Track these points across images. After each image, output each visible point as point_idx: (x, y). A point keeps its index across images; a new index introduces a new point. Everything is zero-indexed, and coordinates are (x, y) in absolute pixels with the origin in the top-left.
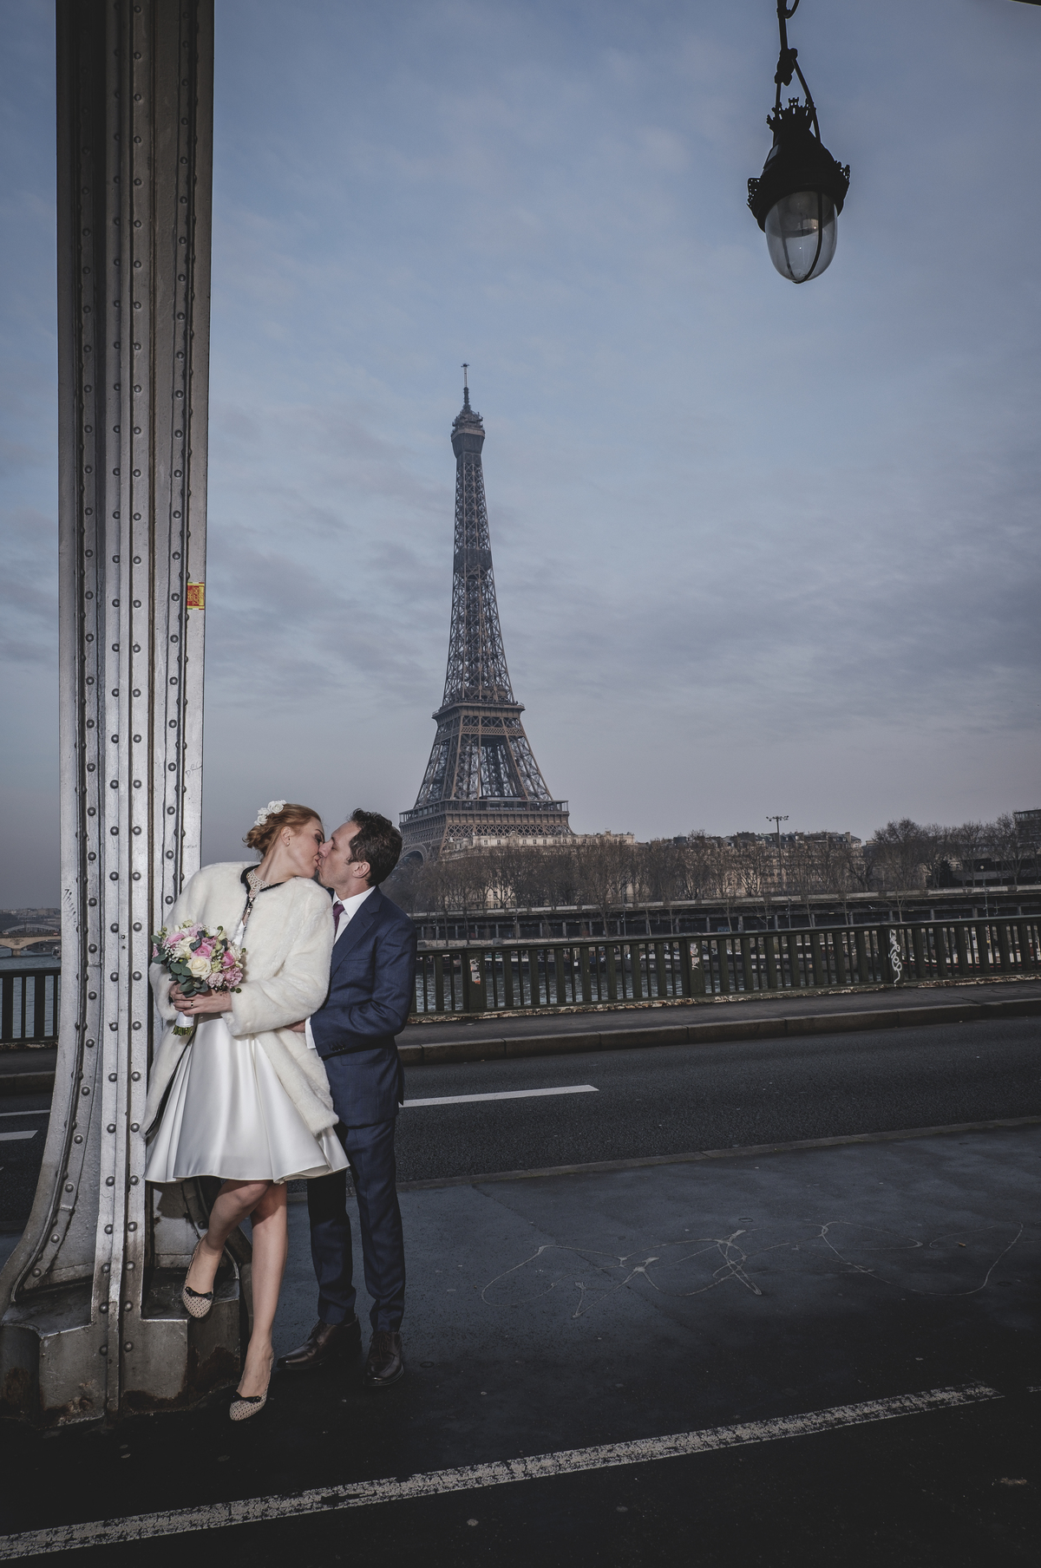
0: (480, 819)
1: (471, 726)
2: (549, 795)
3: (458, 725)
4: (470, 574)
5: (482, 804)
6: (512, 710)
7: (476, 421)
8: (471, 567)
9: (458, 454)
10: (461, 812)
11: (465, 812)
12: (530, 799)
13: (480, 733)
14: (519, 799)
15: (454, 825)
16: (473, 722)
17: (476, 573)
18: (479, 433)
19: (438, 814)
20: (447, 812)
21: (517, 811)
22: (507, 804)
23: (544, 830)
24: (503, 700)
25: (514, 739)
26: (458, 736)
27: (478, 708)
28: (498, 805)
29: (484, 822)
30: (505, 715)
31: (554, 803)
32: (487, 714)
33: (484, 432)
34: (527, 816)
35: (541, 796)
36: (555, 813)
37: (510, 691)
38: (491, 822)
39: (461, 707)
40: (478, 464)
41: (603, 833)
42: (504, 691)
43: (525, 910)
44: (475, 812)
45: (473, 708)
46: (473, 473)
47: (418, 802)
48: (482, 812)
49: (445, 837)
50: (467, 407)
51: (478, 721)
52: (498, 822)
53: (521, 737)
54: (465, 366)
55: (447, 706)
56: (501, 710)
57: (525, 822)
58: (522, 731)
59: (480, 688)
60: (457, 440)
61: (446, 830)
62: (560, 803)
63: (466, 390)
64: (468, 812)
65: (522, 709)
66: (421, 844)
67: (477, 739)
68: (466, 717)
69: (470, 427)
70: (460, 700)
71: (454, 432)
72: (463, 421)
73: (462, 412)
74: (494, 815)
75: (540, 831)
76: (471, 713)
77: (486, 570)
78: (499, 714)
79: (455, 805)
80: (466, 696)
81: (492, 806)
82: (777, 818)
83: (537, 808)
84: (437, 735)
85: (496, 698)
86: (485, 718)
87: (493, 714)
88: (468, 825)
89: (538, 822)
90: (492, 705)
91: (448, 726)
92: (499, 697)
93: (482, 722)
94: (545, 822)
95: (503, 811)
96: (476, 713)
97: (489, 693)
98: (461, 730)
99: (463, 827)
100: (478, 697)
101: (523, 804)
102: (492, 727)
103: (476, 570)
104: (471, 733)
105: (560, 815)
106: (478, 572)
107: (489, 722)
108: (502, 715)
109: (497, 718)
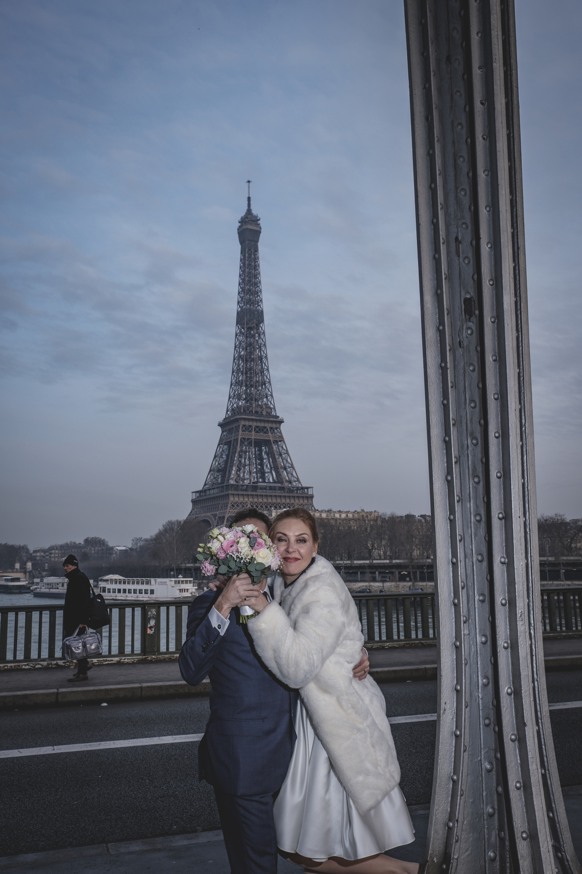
0: (253, 498)
1: (247, 432)
2: (300, 482)
3: (238, 431)
4: (249, 326)
5: (255, 488)
6: (276, 422)
7: (255, 220)
8: (249, 321)
9: (242, 242)
10: (240, 493)
11: (242, 493)
12: (286, 484)
13: (253, 437)
14: (279, 485)
15: (235, 501)
16: (248, 429)
17: (253, 325)
18: (257, 229)
19: (222, 494)
20: (230, 492)
21: (278, 493)
22: (271, 488)
24: (269, 414)
25: (276, 442)
26: (237, 439)
27: (252, 420)
28: (265, 488)
29: (256, 500)
30: (270, 425)
31: (303, 488)
32: (259, 424)
33: (260, 228)
34: (285, 497)
35: (294, 483)
36: (304, 495)
37: (274, 408)
38: (260, 500)
39: (241, 419)
40: (256, 250)
41: (359, 510)
42: (269, 409)
43: (349, 562)
44: (249, 493)
45: (249, 420)
46: (253, 256)
47: (205, 484)
48: (254, 493)
49: (228, 510)
50: (249, 211)
51: (252, 429)
52: (265, 500)
53: (280, 441)
54: (249, 182)
55: (229, 417)
56: (268, 422)
57: (283, 500)
58: (282, 437)
59: (254, 406)
60: (242, 233)
61: (229, 505)
62: (307, 488)
63: (249, 199)
64: (245, 493)
65: (282, 422)
66: (209, 514)
67: (251, 441)
68: (244, 426)
69: (250, 224)
70: (239, 413)
71: (240, 227)
72: (247, 220)
73: (246, 214)
74: (262, 496)
76: (247, 423)
77: (260, 323)
78: (266, 425)
79: (236, 487)
80: (244, 411)
81: (261, 489)
83: (292, 491)
84: (221, 438)
85: (264, 413)
86: (257, 427)
87: (262, 425)
88: (244, 502)
89: (292, 501)
90: (262, 418)
91: (230, 431)
92: (267, 412)
93: (255, 429)
94: (297, 501)
95: (269, 493)
96: (251, 423)
97: (259, 409)
98: (240, 434)
99: (241, 504)
100: (252, 412)
101: (282, 489)
102: (262, 434)
103: (252, 323)
104: (247, 437)
105: (307, 498)
106: (255, 325)
107: (259, 429)
108: (268, 425)
109: (265, 427)
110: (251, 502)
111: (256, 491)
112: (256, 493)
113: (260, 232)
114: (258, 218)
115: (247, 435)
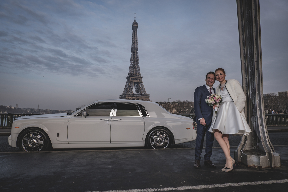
2: (146, 93)
5: (133, 94)
6: (140, 77)
7: (137, 24)
9: (133, 29)
10: (129, 96)
12: (143, 94)
13: (134, 81)
14: (140, 94)
15: (127, 98)
20: (126, 96)
23: (145, 100)
24: (139, 75)
27: (134, 77)
28: (136, 95)
29: (133, 98)
30: (139, 78)
32: (136, 78)
36: (147, 97)
39: (131, 76)
40: (136, 31)
42: (139, 74)
44: (131, 96)
45: (133, 77)
46: (135, 33)
48: (133, 96)
50: (135, 21)
54: (135, 13)
55: (129, 76)
56: (138, 77)
57: (141, 98)
59: (134, 73)
60: (133, 27)
62: (148, 95)
63: (135, 18)
64: (130, 96)
65: (142, 77)
68: (131, 78)
69: (135, 25)
71: (132, 25)
73: (134, 22)
74: (135, 97)
75: (144, 100)
76: (132, 78)
77: (137, 51)
78: (138, 78)
79: (128, 94)
81: (135, 95)
82: (169, 99)
83: (144, 96)
85: (137, 75)
86: (135, 79)
87: (137, 78)
88: (130, 98)
89: (144, 98)
91: (128, 80)
96: (133, 78)
97: (136, 74)
100: (134, 75)
101: (141, 95)
106: (135, 52)
109: (137, 79)
113: (138, 27)
115: (132, 81)
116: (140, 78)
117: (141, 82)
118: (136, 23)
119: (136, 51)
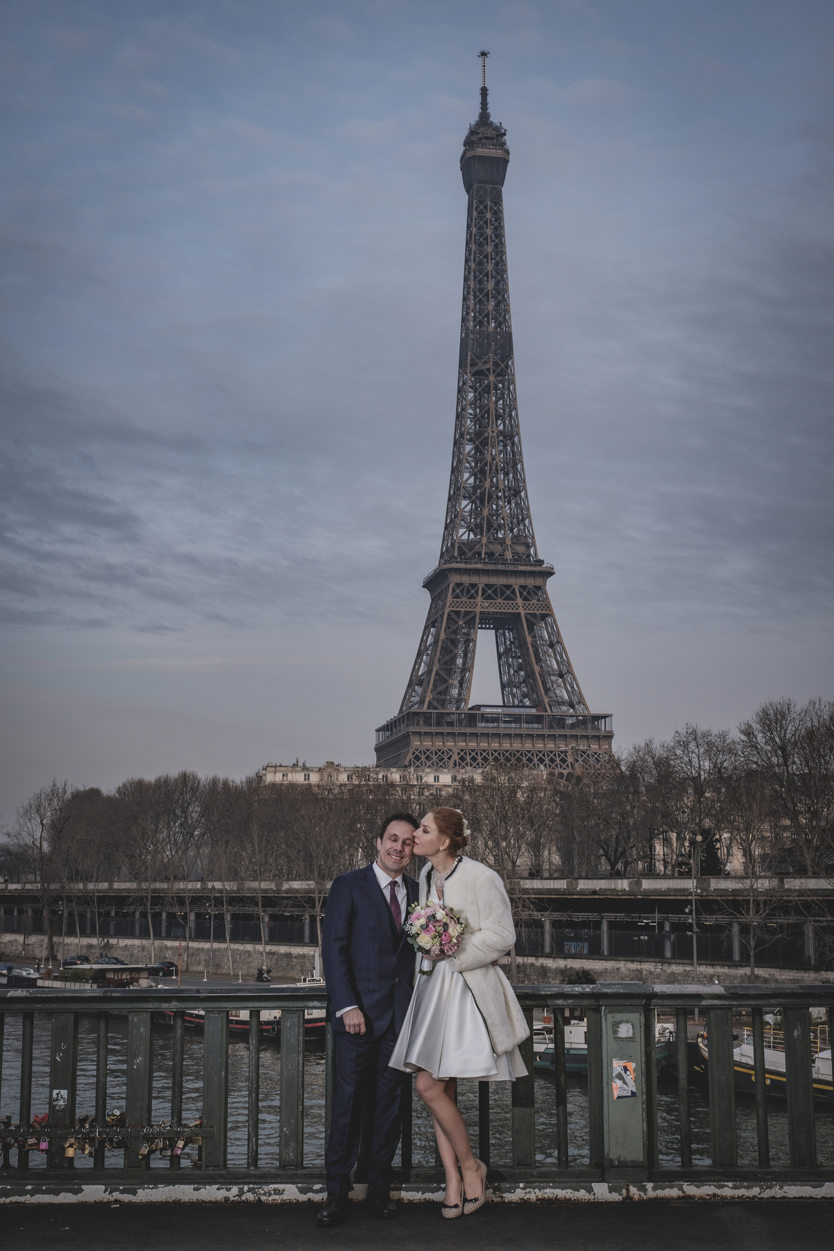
0: (465, 741)
1: (464, 599)
2: (585, 705)
3: (446, 598)
4: (477, 368)
5: (472, 718)
6: (533, 574)
7: (498, 136)
8: (478, 358)
9: (468, 188)
10: (434, 729)
11: (440, 730)
12: (555, 710)
13: (478, 609)
14: (533, 711)
15: (422, 749)
16: (468, 591)
18: (497, 153)
20: (411, 729)
24: (521, 559)
25: (533, 619)
27: (477, 572)
29: (473, 745)
30: (521, 581)
31: (592, 719)
32: (493, 580)
33: (507, 152)
34: (542, 737)
35: (574, 707)
36: (590, 733)
37: (534, 545)
38: (483, 745)
39: (450, 570)
40: (498, 200)
42: (525, 545)
44: (456, 730)
45: (469, 572)
46: (488, 216)
48: (469, 730)
50: (484, 116)
51: (477, 592)
52: (495, 745)
53: (548, 615)
54: (484, 54)
55: (440, 567)
56: (515, 573)
57: (539, 746)
58: (548, 606)
59: (484, 540)
60: (467, 164)
61: (410, 757)
62: (600, 718)
63: (484, 91)
64: (446, 730)
65: (549, 573)
68: (458, 585)
69: (484, 146)
70: (455, 558)
71: (465, 153)
72: (477, 137)
73: (476, 125)
74: (487, 735)
76: (466, 580)
77: (504, 361)
78: (512, 581)
79: (428, 719)
80: (462, 553)
81: (488, 720)
83: (564, 726)
84: (429, 613)
85: (509, 555)
86: (489, 586)
87: (502, 581)
88: (445, 749)
89: (562, 746)
90: (500, 567)
92: (515, 553)
93: (484, 592)
95: (504, 728)
96: (475, 579)
97: (497, 549)
98: (448, 604)
99: (436, 753)
100: (480, 554)
101: (538, 719)
102: (499, 600)
103: (486, 362)
104: (463, 610)
105: (598, 738)
106: (490, 365)
107: (495, 592)
108: (516, 582)
109: (508, 587)
110: (462, 750)
111: (476, 726)
112: (473, 730)
113: (507, 161)
114: (503, 131)
115: (464, 605)
116: (530, 582)
117: (546, 614)
118: (490, 133)
119: (496, 364)
